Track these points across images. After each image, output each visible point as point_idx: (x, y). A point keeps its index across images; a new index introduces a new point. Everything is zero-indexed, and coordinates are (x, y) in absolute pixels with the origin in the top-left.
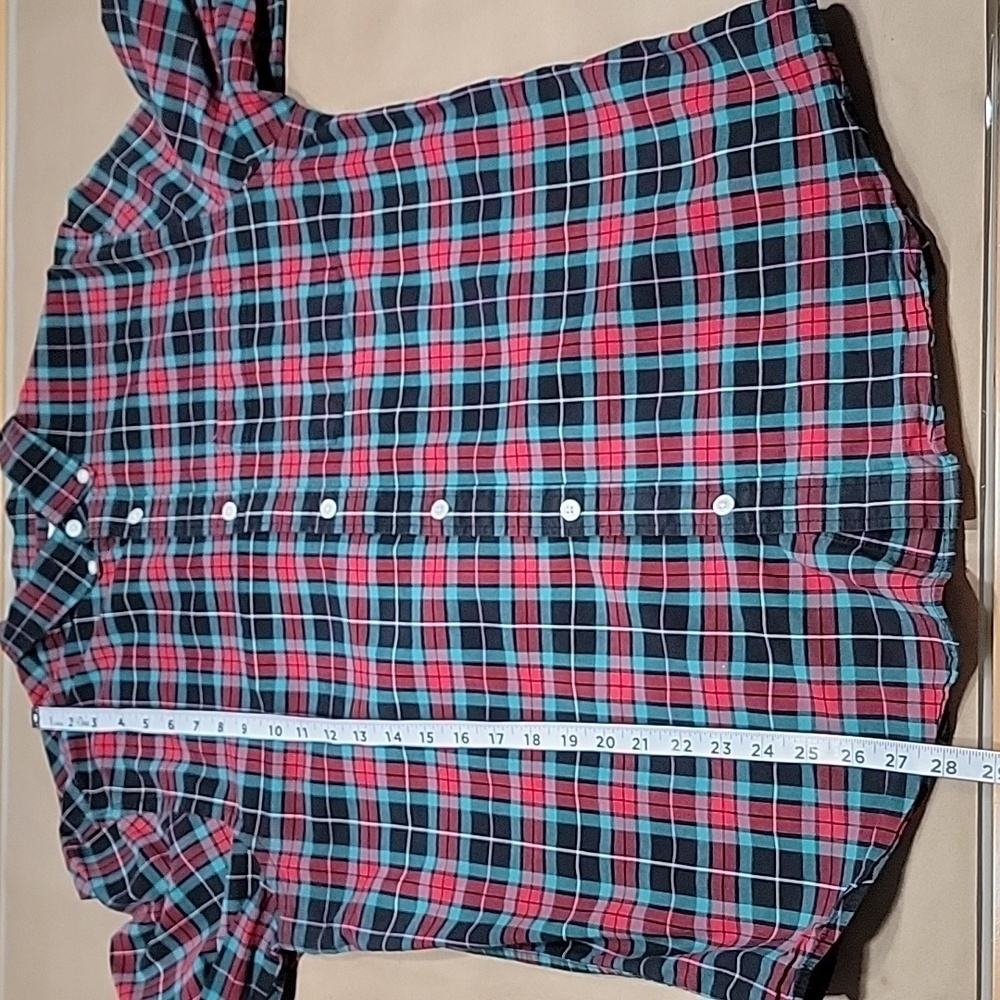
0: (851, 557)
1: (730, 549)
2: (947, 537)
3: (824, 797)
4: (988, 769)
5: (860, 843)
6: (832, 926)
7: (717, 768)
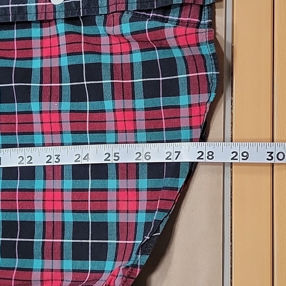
0: (147, 22)
1: (61, 27)
2: (206, 11)
3: (123, 184)
4: (235, 154)
5: (147, 211)
6: (135, 266)
7: (50, 173)
